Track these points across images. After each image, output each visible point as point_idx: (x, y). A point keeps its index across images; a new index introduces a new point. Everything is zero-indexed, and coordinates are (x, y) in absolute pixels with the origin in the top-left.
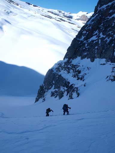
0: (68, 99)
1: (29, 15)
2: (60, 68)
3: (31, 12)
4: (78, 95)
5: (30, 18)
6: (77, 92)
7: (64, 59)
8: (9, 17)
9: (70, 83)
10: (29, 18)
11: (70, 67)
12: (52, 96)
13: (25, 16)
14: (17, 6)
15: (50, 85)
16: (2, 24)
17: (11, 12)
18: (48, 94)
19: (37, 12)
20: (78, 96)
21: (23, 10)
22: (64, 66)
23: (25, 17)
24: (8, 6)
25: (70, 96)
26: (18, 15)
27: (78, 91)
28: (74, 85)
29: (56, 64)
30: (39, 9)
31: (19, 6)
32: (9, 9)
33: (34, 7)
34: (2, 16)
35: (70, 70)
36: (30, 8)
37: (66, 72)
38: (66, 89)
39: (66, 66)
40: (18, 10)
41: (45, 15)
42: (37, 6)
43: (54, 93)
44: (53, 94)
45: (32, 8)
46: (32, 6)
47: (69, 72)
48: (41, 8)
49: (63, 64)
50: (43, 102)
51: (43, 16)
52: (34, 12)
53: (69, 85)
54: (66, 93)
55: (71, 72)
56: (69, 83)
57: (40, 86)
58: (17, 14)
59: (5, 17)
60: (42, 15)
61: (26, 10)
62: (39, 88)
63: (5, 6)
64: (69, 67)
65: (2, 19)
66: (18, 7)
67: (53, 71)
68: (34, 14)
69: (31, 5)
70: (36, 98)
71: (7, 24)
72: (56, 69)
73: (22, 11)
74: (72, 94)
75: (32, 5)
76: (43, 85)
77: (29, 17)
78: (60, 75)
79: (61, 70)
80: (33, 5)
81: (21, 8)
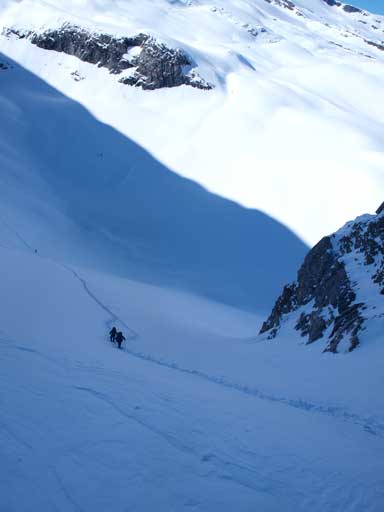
0: (326, 351)
1: (323, 43)
2: (354, 240)
3: (333, 33)
4: (355, 343)
5: (325, 51)
6: (355, 333)
7: (378, 211)
8: (253, 45)
9: (357, 297)
10: (321, 51)
11: (380, 244)
12: (298, 327)
13: (308, 44)
14: (287, 10)
15: (310, 290)
16: (228, 69)
17: (263, 31)
18: (291, 319)
19: (352, 30)
20: (351, 349)
21: (303, 25)
22: (367, 234)
23: (307, 48)
24: (259, 11)
25: (332, 342)
26: (283, 41)
27: (360, 331)
28: (364, 308)
29: (348, 224)
30: (365, 18)
31: (296, 9)
32: (262, 20)
33: (347, 14)
34: (234, 42)
35: (377, 253)
36: (333, 16)
37: (362, 257)
38: (336, 314)
39: (369, 237)
40: (287, 25)
41: (379, 43)
42: (357, 10)
43: (307, 322)
44: (301, 324)
45: (340, 19)
46: (340, 9)
47: (370, 261)
48: (371, 18)
49: (365, 229)
50: (269, 338)
51: (375, 45)
52: (343, 31)
53: (349, 303)
54: (330, 329)
55: (376, 261)
56: (353, 297)
57: (285, 288)
58: (281, 38)
59: (242, 48)
60: (370, 43)
61: (314, 26)
62: (280, 292)
63: (250, 10)
64: (375, 243)
65: (232, 53)
66: (292, 14)
67: (331, 247)
68: (341, 39)
69: (335, 6)
70: (265, 323)
71: (243, 69)
72: (341, 240)
73: (300, 29)
74: (341, 337)
75: (339, 5)
76: (294, 285)
77: (321, 47)
78: (341, 266)
79: (352, 248)
80: (343, 5)
81: (301, 18)
